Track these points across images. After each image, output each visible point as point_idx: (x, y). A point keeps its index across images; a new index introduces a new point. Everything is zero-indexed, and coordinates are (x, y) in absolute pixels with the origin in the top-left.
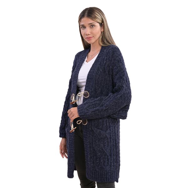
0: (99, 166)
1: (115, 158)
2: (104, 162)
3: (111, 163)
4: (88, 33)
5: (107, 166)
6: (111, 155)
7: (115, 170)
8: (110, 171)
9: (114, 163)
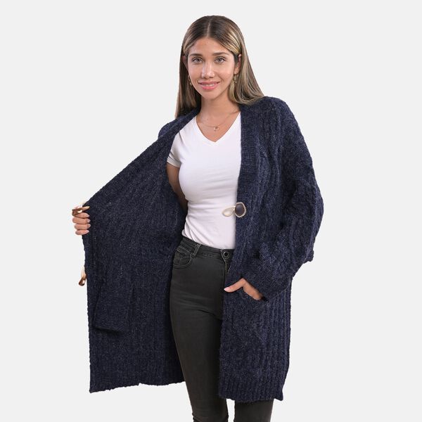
1: (276, 349)
2: (254, 360)
3: (266, 360)
4: (209, 74)
5: (259, 367)
6: (268, 345)
7: (274, 376)
8: (262, 380)
9: (272, 361)
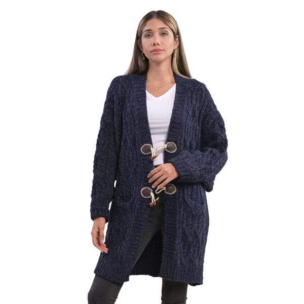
0: (187, 258)
